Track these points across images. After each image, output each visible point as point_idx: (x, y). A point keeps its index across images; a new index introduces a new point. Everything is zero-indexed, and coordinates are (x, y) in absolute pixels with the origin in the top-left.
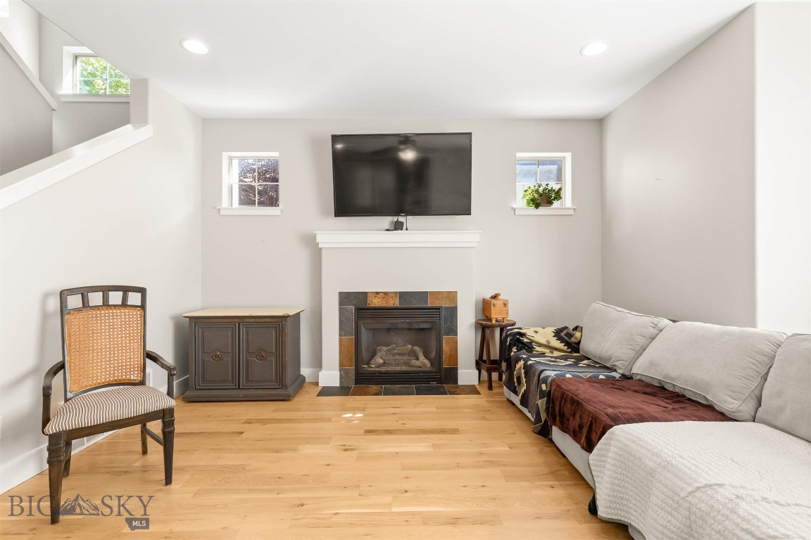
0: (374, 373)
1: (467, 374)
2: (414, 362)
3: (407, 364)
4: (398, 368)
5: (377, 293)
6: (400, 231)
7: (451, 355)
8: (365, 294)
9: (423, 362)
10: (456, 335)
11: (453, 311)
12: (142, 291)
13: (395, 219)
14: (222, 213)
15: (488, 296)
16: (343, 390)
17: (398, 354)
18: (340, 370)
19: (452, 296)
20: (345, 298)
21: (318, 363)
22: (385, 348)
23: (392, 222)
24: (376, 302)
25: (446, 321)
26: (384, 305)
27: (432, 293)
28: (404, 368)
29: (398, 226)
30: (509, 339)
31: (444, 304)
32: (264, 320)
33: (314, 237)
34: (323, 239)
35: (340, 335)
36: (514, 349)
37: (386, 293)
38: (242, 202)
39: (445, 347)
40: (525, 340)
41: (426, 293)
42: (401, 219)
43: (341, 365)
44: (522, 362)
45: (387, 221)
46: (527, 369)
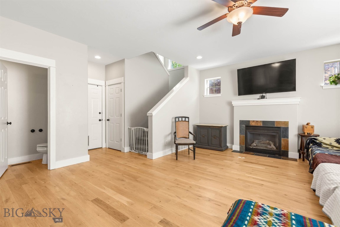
0: (253, 148)
1: (293, 153)
2: (269, 146)
3: (266, 147)
4: (262, 148)
5: (254, 121)
6: (263, 99)
7: (285, 146)
8: (249, 121)
9: (273, 147)
10: (288, 138)
11: (286, 129)
12: (188, 118)
13: (262, 95)
14: (205, 97)
16: (241, 152)
17: (263, 144)
18: (240, 146)
19: (287, 123)
20: (242, 122)
21: (232, 143)
22: (257, 141)
23: (260, 96)
24: (253, 124)
25: (283, 132)
26: (256, 125)
27: (276, 122)
28: (264, 148)
29: (263, 97)
30: (308, 141)
31: (282, 126)
32: (215, 127)
33: (231, 102)
34: (234, 103)
35: (240, 134)
36: (311, 145)
37: (257, 121)
38: (210, 93)
39: (282, 142)
40: (318, 142)
41: (274, 122)
42: (264, 95)
43: (240, 144)
44: (311, 149)
45: (258, 96)
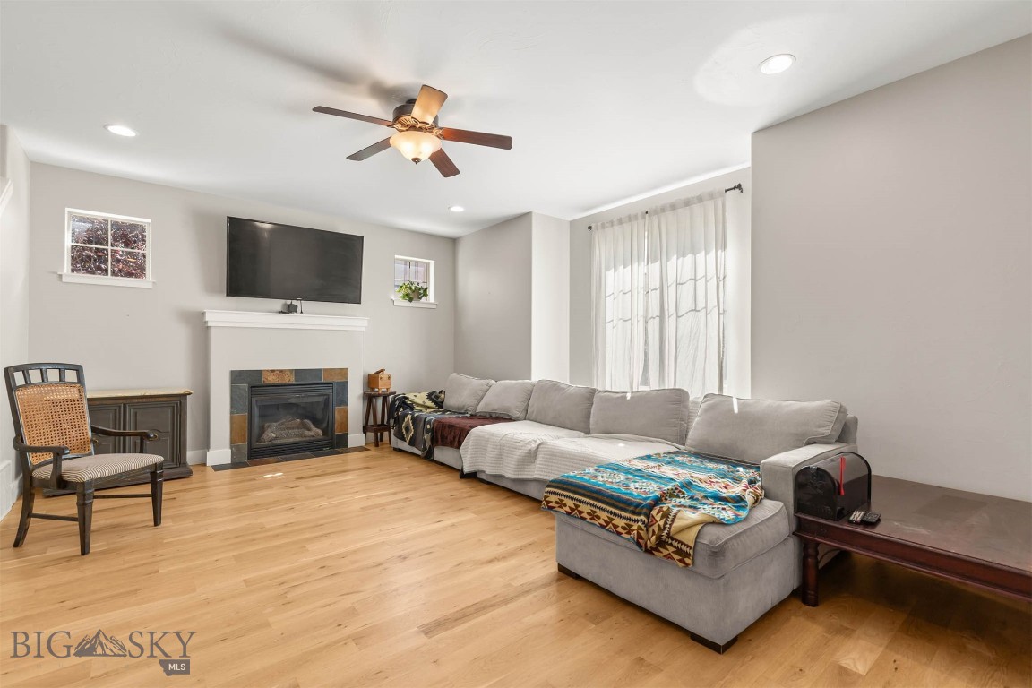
0: (267, 447)
1: (356, 438)
2: (307, 433)
3: (297, 436)
4: (291, 440)
5: (273, 371)
6: (295, 314)
7: (342, 423)
8: (260, 372)
9: (315, 432)
10: (347, 405)
11: (344, 386)
12: (78, 369)
13: (289, 302)
14: (64, 279)
15: (373, 372)
16: (235, 464)
17: (288, 428)
18: (231, 448)
19: (344, 372)
20: (237, 377)
21: (205, 444)
22: (275, 424)
23: (285, 304)
24: (271, 379)
25: (338, 394)
26: (280, 382)
27: (326, 370)
28: (298, 439)
29: (290, 309)
30: (397, 403)
31: (336, 379)
32: (157, 399)
34: (212, 318)
35: (232, 413)
36: (401, 410)
37: (281, 371)
39: (337, 417)
40: (409, 402)
41: (321, 370)
42: (294, 302)
43: (232, 442)
44: (410, 416)
45: (278, 304)
46: (415, 420)
